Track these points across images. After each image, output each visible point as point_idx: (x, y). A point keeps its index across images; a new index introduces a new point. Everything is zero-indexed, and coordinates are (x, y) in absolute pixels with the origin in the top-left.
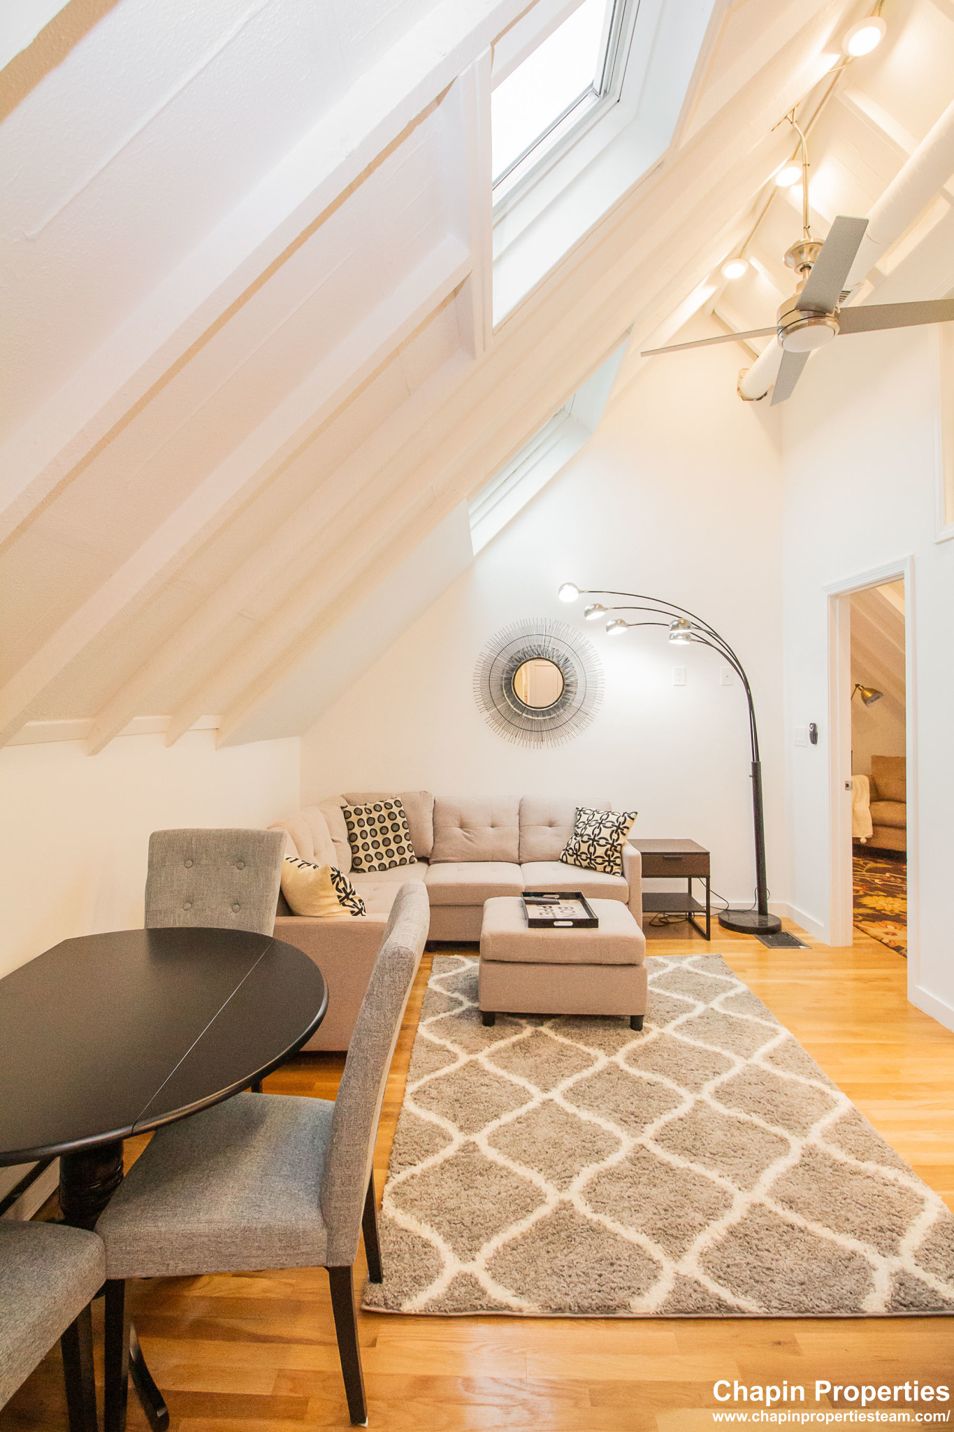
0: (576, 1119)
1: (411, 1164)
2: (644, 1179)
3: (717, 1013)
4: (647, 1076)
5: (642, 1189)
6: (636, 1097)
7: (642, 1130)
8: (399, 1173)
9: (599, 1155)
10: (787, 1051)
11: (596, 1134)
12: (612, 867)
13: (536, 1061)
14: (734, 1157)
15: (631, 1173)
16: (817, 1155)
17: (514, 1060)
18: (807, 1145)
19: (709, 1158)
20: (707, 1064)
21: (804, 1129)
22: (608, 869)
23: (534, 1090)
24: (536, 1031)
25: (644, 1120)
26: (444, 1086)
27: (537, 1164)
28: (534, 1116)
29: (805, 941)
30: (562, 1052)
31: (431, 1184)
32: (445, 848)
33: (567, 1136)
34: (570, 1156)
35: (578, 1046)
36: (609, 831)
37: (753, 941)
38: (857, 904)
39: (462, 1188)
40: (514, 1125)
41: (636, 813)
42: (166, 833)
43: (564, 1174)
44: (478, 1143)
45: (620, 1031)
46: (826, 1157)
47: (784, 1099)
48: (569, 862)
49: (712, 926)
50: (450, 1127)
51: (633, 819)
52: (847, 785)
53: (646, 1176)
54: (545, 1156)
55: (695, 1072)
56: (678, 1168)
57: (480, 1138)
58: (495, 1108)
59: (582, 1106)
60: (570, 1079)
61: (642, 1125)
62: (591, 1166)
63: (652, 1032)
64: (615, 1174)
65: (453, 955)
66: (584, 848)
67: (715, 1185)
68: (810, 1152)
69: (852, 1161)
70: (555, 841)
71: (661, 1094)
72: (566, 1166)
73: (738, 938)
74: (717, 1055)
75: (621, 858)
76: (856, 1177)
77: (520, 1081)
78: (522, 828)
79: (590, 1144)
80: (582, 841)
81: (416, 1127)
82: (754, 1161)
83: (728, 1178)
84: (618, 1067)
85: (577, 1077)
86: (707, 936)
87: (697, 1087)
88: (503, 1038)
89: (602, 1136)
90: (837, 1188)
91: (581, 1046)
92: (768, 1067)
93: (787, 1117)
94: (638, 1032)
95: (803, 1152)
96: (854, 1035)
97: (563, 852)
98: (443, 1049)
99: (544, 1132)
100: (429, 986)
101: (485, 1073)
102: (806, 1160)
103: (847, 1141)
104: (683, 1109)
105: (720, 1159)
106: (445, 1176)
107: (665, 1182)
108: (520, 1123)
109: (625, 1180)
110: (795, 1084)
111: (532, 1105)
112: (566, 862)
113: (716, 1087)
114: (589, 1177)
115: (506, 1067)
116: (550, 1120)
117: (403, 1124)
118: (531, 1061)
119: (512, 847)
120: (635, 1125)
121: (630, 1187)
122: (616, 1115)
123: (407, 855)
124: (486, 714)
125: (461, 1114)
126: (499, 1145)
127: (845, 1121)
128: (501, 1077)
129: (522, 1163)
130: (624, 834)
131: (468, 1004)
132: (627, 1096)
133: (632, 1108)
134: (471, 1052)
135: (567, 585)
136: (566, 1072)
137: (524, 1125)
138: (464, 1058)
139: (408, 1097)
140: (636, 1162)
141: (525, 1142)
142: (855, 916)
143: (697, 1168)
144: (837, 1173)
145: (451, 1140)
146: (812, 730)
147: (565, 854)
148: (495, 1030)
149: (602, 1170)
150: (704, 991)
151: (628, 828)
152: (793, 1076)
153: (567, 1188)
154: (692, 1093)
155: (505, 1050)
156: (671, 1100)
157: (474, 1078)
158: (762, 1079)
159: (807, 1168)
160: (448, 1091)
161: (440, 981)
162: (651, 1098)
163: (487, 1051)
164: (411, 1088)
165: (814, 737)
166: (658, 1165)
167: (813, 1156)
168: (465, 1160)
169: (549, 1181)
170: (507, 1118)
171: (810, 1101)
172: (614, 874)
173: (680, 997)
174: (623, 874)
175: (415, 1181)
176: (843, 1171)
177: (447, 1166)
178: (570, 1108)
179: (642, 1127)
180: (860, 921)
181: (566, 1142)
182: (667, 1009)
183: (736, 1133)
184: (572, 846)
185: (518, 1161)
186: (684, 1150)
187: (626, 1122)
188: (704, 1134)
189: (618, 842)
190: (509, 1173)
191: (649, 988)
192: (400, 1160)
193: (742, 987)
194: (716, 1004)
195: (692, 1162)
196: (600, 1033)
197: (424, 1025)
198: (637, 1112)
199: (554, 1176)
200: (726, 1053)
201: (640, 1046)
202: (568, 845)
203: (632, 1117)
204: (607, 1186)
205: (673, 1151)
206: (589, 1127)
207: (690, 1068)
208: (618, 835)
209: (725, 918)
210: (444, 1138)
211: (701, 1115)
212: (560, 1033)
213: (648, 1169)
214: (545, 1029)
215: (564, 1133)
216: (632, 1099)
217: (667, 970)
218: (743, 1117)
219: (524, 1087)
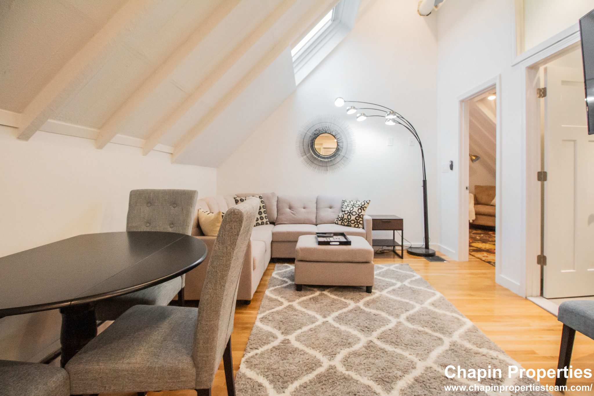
0: (339, 329)
1: (256, 349)
2: (372, 356)
3: (407, 286)
4: (374, 311)
5: (370, 360)
6: (368, 320)
7: (371, 334)
8: (250, 352)
9: (350, 345)
10: (441, 302)
11: (348, 336)
12: (358, 225)
13: (321, 305)
14: (417, 346)
15: (366, 353)
16: (457, 345)
17: (310, 305)
18: (452, 341)
19: (404, 346)
20: (402, 307)
21: (450, 334)
22: (357, 226)
23: (318, 317)
24: (321, 293)
25: (372, 330)
26: (276, 315)
27: (319, 348)
28: (319, 328)
29: (445, 259)
30: (333, 301)
31: (265, 358)
32: (282, 217)
33: (334, 337)
34: (335, 345)
35: (341, 299)
36: (357, 208)
37: (423, 259)
38: (470, 246)
39: (281, 359)
40: (308, 332)
41: (370, 201)
42: (138, 190)
43: (332, 353)
44: (290, 339)
45: (361, 293)
46: (461, 346)
47: (439, 321)
48: (339, 223)
49: (404, 254)
50: (277, 333)
51: (368, 203)
52: (467, 188)
53: (373, 354)
54: (323, 345)
55: (397, 310)
56: (389, 351)
57: (292, 337)
58: (299, 325)
59: (342, 324)
60: (337, 312)
61: (371, 332)
62: (345, 349)
63: (376, 293)
64: (357, 353)
65: (285, 263)
66: (346, 217)
67: (407, 358)
68: (454, 344)
69: (475, 348)
70: (332, 214)
71: (380, 319)
72: (333, 349)
73: (416, 258)
74: (407, 303)
75: (363, 221)
76: (477, 355)
77: (312, 313)
78: (318, 209)
79: (345, 340)
80: (345, 214)
81: (260, 333)
82: (426, 348)
83: (414, 355)
84: (360, 308)
85: (340, 312)
86: (402, 257)
87: (398, 316)
88: (305, 296)
89: (351, 337)
90: (468, 360)
91: (342, 299)
92: (432, 308)
93: (442, 329)
94: (370, 294)
95: (450, 344)
96: (472, 295)
97: (336, 220)
98: (276, 300)
99: (322, 335)
100: (272, 276)
101: (295, 310)
102: (453, 347)
103: (472, 339)
104: (391, 326)
105: (410, 347)
106: (273, 354)
107: (383, 357)
108: (311, 331)
109: (362, 356)
110: (445, 315)
111: (317, 323)
112: (337, 224)
113: (407, 316)
114: (345, 354)
115: (306, 308)
116: (326, 330)
117: (254, 331)
118: (318, 305)
119: (313, 218)
120: (367, 332)
121: (365, 359)
122: (358, 328)
123: (265, 220)
124: (302, 158)
125: (283, 327)
126: (300, 341)
127: (470, 331)
128: (303, 312)
129: (312, 348)
130: (364, 210)
131: (290, 282)
132: (364, 320)
133: (366, 325)
134: (290, 301)
135: (339, 99)
136: (335, 310)
137: (314, 332)
138: (286, 304)
139: (258, 319)
140: (368, 348)
141: (313, 339)
142: (470, 250)
143: (398, 351)
144: (468, 353)
145: (277, 338)
146: (451, 164)
147: (337, 220)
148: (302, 292)
149: (351, 351)
150: (400, 278)
151: (366, 207)
152: (444, 312)
153: (333, 359)
154: (395, 318)
155: (306, 301)
156: (386, 322)
157: (291, 312)
158: (429, 313)
159: (453, 351)
160: (278, 317)
161: (278, 274)
162: (376, 321)
163: (297, 301)
164: (260, 316)
165: (451, 167)
166: (379, 349)
167: (456, 346)
168: (283, 347)
169: (324, 356)
170: (305, 329)
171: (453, 322)
172: (359, 228)
173: (389, 280)
174: (363, 228)
175: (258, 356)
176: (471, 353)
177: (274, 350)
178: (336, 325)
179: (371, 333)
180: (471, 252)
181: (334, 339)
182: (383, 285)
183: (417, 335)
184: (340, 216)
185: (310, 347)
186: (392, 343)
187: (363, 331)
188: (402, 336)
189: (361, 214)
190: (305, 353)
191: (375, 277)
192: (251, 347)
193: (418, 276)
194: (406, 283)
195: (395, 348)
196: (351, 294)
197: (268, 291)
198: (368, 326)
199: (327, 354)
200: (412, 302)
201: (371, 299)
202: (338, 216)
203: (367, 329)
204: (354, 359)
205: (386, 343)
206: (345, 333)
207: (394, 308)
208: (361, 210)
209: (410, 250)
210: (274, 337)
211: (400, 328)
212: (333, 294)
213: (374, 351)
214: (326, 292)
215: (333, 335)
216: (366, 321)
217: (383, 270)
218: (420, 329)
219: (314, 316)
